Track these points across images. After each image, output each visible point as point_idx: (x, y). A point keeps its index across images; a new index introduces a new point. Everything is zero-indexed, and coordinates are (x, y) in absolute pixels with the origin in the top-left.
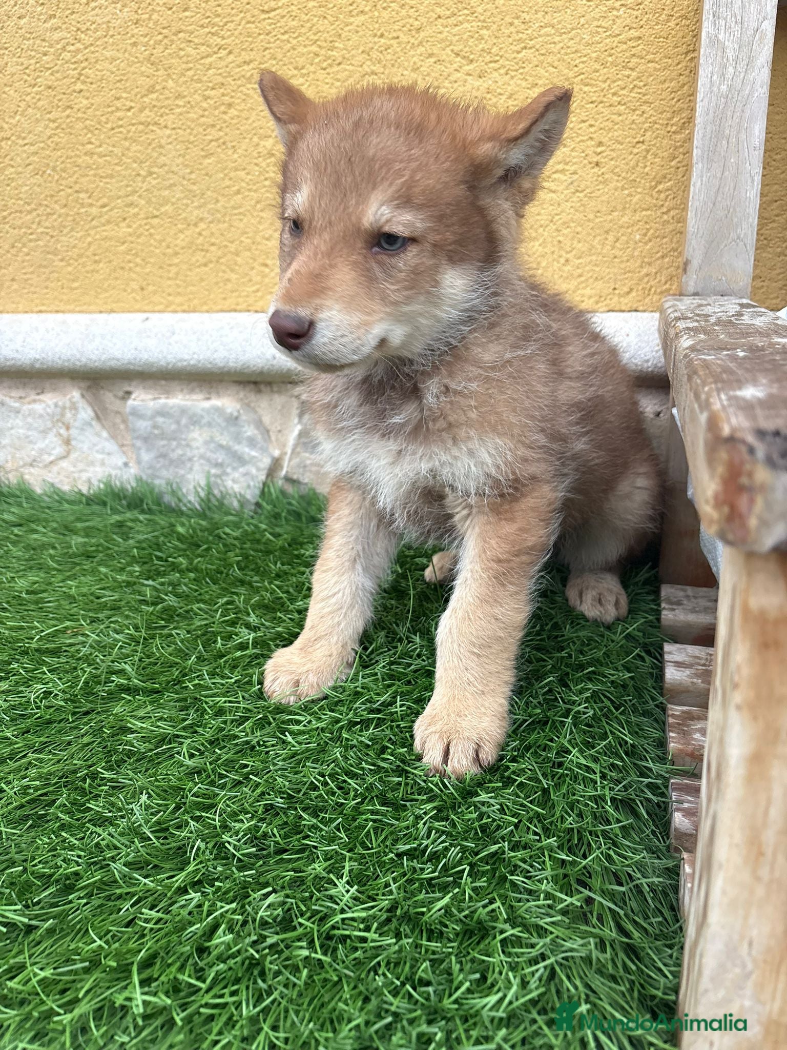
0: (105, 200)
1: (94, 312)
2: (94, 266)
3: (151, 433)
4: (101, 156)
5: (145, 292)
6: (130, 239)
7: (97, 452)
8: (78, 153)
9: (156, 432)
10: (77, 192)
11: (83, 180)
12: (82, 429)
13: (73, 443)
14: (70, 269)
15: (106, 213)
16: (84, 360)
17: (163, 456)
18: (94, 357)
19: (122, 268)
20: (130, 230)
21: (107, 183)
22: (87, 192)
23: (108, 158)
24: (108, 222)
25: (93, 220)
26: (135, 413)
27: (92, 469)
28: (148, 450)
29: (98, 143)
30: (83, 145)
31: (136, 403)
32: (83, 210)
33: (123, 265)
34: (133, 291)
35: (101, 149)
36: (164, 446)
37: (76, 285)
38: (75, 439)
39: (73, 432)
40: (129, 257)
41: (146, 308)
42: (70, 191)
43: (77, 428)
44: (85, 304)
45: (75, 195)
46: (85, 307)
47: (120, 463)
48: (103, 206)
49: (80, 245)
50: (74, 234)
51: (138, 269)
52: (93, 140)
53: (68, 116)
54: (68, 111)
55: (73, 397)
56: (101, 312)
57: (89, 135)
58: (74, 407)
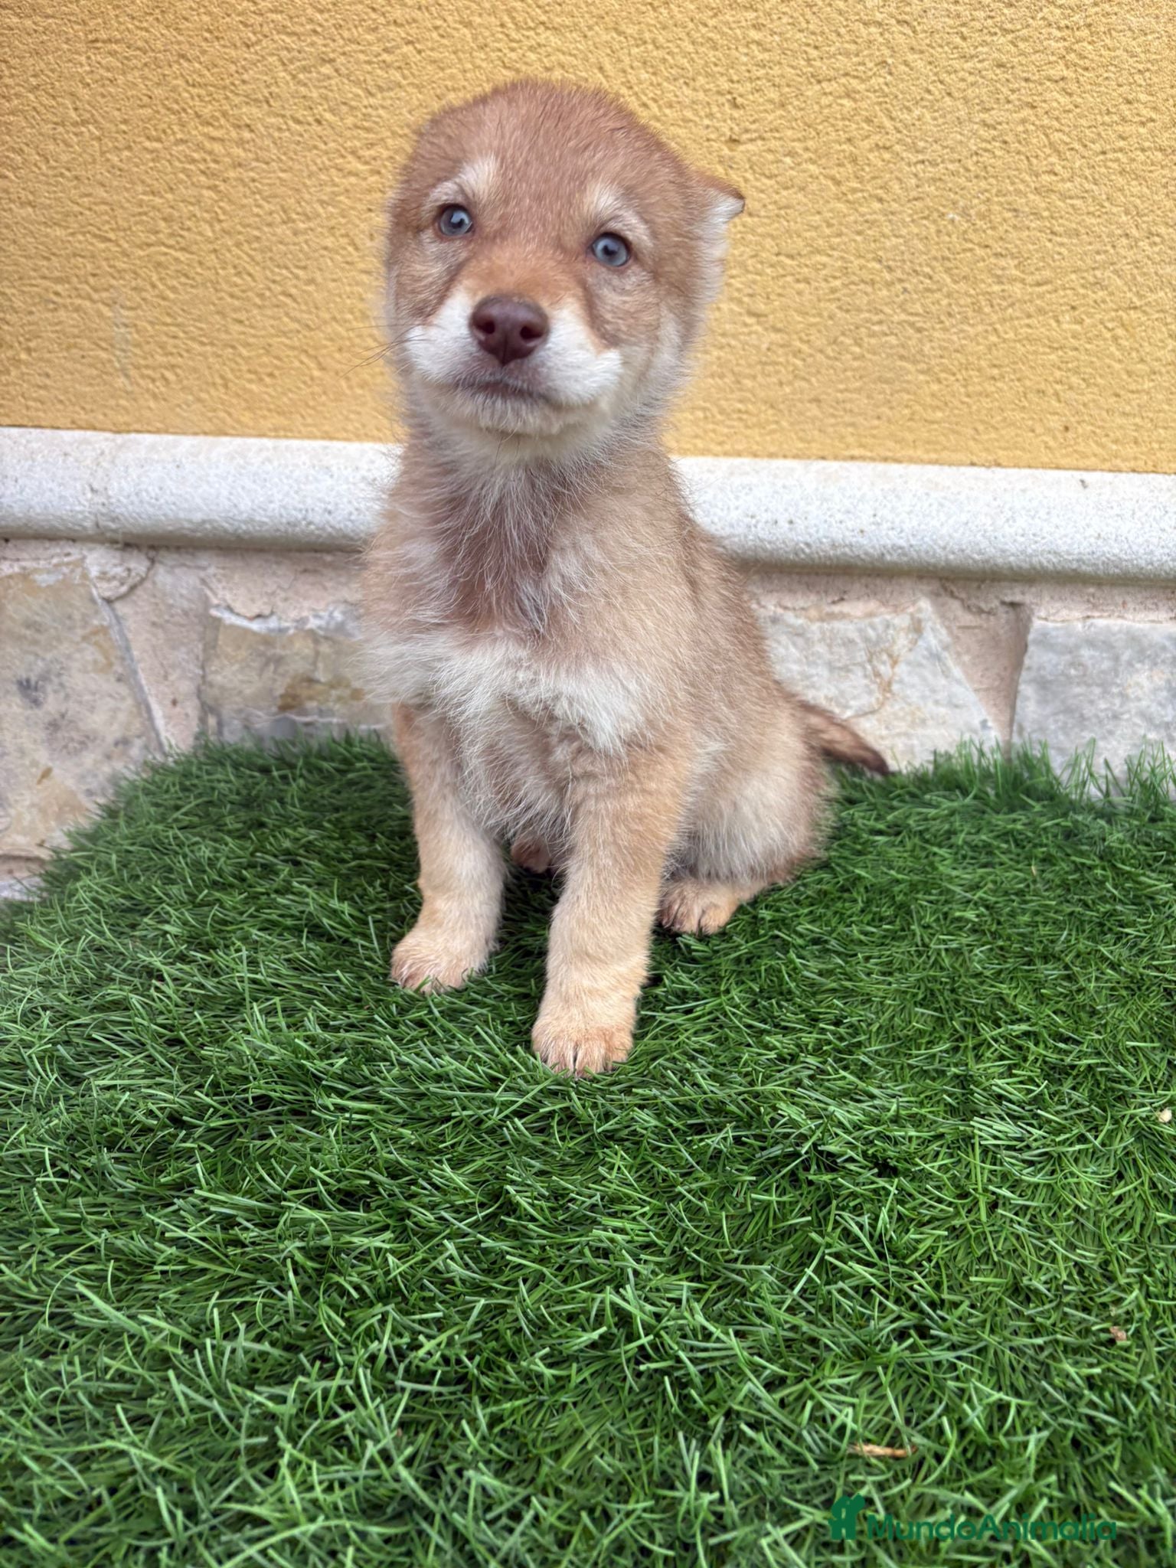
0: (1047, 273)
1: (961, 464)
2: (990, 388)
3: (1063, 674)
4: (1064, 197)
5: (1070, 435)
6: (1074, 343)
7: (937, 703)
8: (1022, 187)
9: (1073, 672)
10: (997, 255)
11: (1014, 235)
12: (920, 665)
13: (895, 687)
14: (935, 387)
15: (1041, 296)
16: (991, 551)
17: (1068, 711)
18: (1012, 548)
19: (1041, 392)
20: (1078, 327)
21: (1062, 244)
22: (1013, 257)
23: (1077, 202)
24: (1041, 311)
25: (1012, 305)
26: (1045, 641)
27: (920, 731)
28: (1043, 702)
29: (1066, 175)
30: (1037, 175)
31: (1050, 625)
32: (996, 288)
33: (1043, 386)
34: (1049, 431)
35: (1069, 185)
36: (1076, 696)
37: (939, 415)
38: (901, 682)
39: (902, 669)
40: (1058, 374)
41: (1063, 462)
42: (979, 252)
43: (909, 663)
44: (945, 448)
45: (993, 260)
46: (945, 454)
47: (976, 722)
48: (1038, 284)
49: (971, 347)
50: (966, 327)
51: (1070, 395)
52: (1058, 169)
53: (1023, 121)
54: (1026, 112)
55: (920, 610)
56: (973, 464)
57: (1054, 159)
58: (917, 628)
